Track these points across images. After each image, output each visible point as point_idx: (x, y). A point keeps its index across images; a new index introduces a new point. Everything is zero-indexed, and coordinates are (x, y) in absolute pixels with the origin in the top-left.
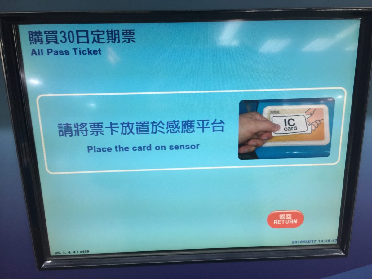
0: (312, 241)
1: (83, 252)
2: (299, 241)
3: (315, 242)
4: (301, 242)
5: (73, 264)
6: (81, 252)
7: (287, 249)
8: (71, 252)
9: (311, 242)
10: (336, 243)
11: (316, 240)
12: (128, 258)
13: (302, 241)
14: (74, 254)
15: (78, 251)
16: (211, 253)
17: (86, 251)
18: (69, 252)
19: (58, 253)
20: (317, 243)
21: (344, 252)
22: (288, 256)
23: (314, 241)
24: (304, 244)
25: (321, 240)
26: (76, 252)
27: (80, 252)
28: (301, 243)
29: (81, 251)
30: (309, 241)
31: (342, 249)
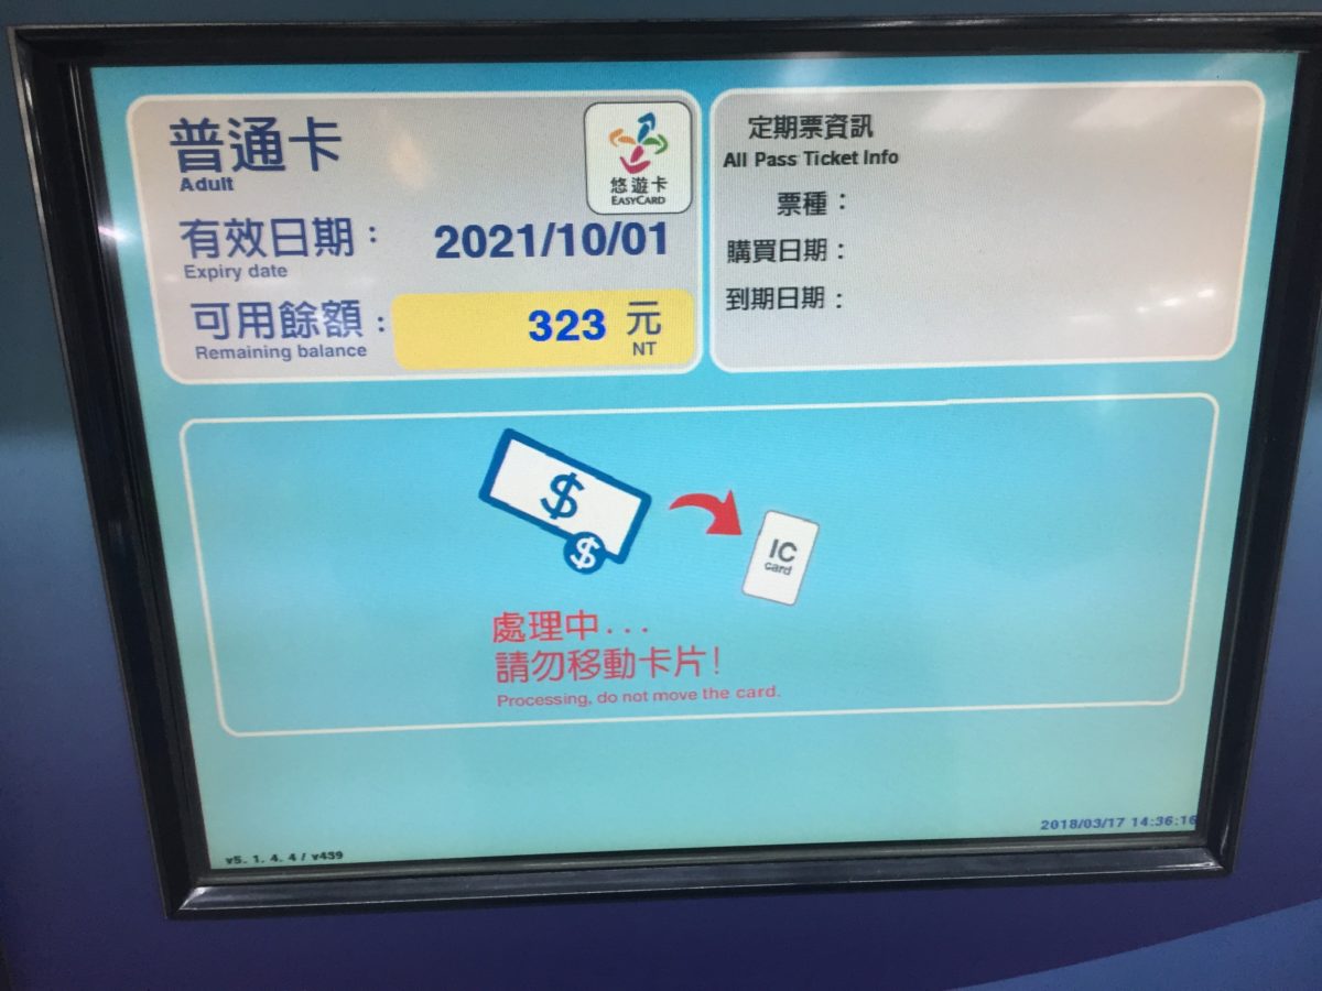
0: (1112, 820)
1: (324, 856)
2: (1064, 822)
3: (1119, 825)
4: (1074, 823)
5: (290, 897)
6: (315, 857)
7: (1025, 847)
8: (279, 857)
9: (1108, 823)
10: (1191, 827)
11: (1122, 819)
12: (479, 878)
13: (1076, 821)
14: (292, 863)
15: (304, 855)
16: (766, 862)
17: (332, 854)
18: (275, 858)
19: (238, 859)
20: (1127, 828)
21: (1218, 859)
22: (1027, 872)
23: (1116, 823)
24: (1083, 831)
25: (1140, 819)
26: (299, 856)
27: (312, 858)
28: (1071, 827)
29: (315, 853)
30: (1099, 820)
31: (1213, 849)
